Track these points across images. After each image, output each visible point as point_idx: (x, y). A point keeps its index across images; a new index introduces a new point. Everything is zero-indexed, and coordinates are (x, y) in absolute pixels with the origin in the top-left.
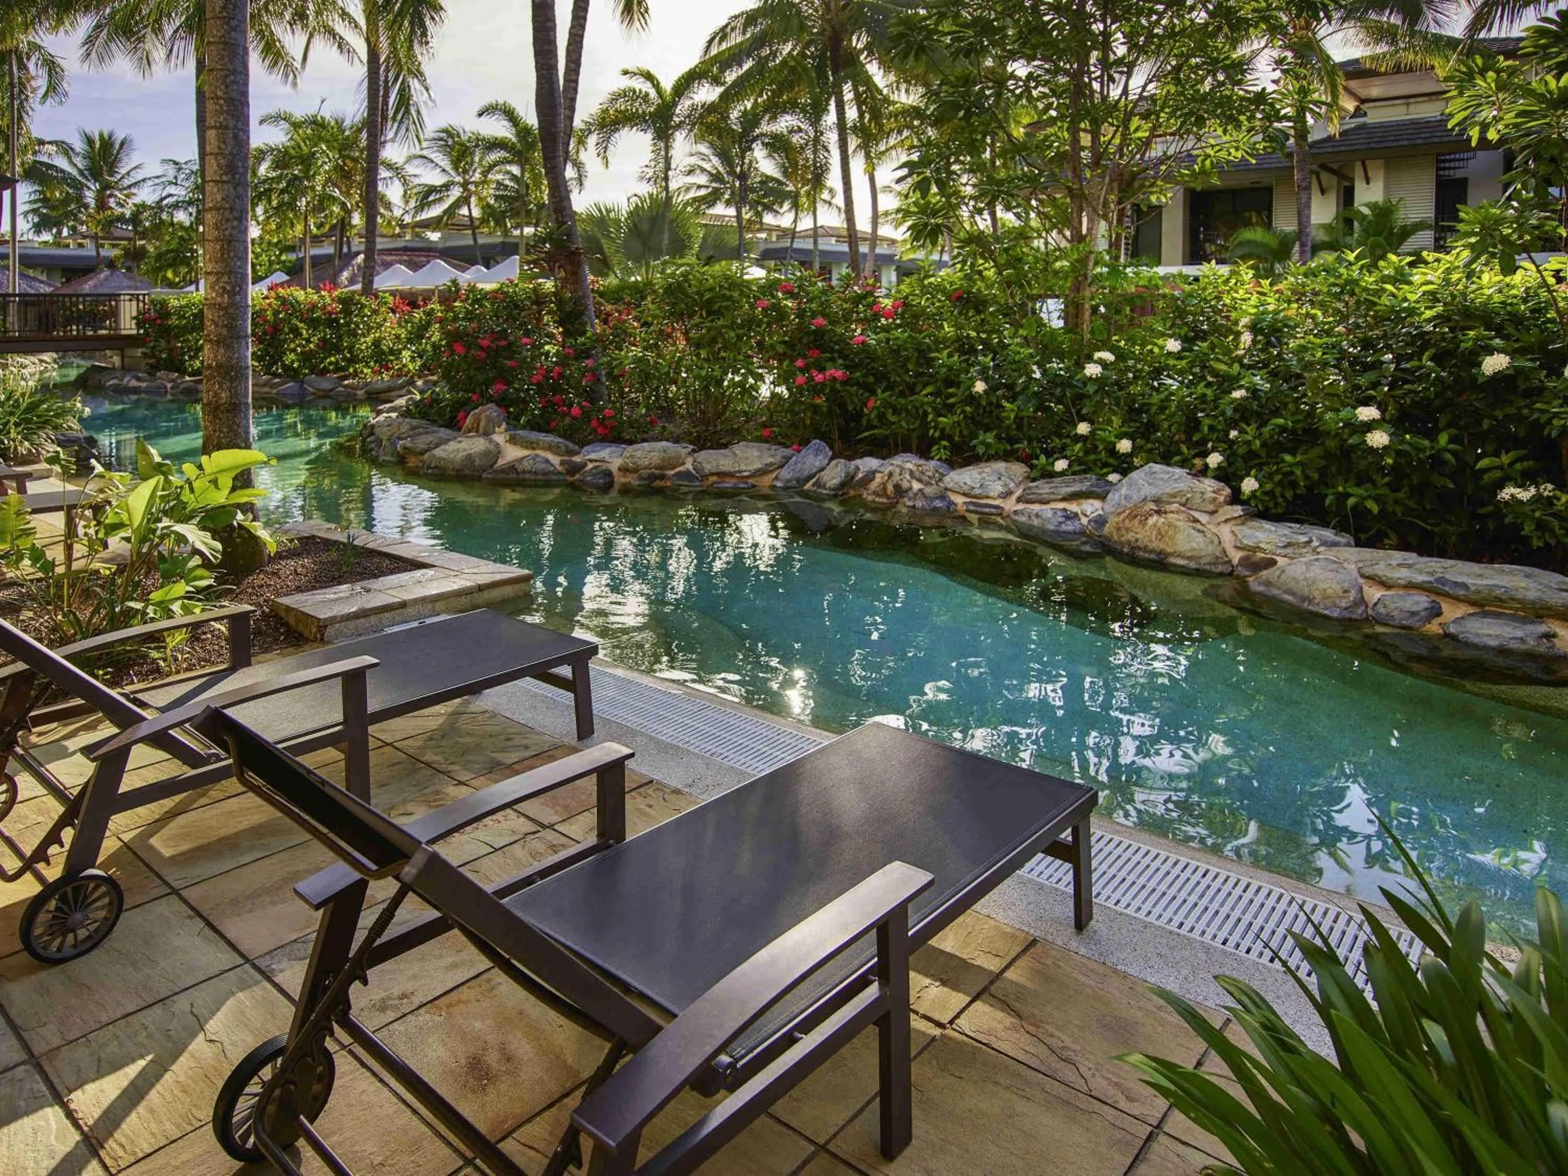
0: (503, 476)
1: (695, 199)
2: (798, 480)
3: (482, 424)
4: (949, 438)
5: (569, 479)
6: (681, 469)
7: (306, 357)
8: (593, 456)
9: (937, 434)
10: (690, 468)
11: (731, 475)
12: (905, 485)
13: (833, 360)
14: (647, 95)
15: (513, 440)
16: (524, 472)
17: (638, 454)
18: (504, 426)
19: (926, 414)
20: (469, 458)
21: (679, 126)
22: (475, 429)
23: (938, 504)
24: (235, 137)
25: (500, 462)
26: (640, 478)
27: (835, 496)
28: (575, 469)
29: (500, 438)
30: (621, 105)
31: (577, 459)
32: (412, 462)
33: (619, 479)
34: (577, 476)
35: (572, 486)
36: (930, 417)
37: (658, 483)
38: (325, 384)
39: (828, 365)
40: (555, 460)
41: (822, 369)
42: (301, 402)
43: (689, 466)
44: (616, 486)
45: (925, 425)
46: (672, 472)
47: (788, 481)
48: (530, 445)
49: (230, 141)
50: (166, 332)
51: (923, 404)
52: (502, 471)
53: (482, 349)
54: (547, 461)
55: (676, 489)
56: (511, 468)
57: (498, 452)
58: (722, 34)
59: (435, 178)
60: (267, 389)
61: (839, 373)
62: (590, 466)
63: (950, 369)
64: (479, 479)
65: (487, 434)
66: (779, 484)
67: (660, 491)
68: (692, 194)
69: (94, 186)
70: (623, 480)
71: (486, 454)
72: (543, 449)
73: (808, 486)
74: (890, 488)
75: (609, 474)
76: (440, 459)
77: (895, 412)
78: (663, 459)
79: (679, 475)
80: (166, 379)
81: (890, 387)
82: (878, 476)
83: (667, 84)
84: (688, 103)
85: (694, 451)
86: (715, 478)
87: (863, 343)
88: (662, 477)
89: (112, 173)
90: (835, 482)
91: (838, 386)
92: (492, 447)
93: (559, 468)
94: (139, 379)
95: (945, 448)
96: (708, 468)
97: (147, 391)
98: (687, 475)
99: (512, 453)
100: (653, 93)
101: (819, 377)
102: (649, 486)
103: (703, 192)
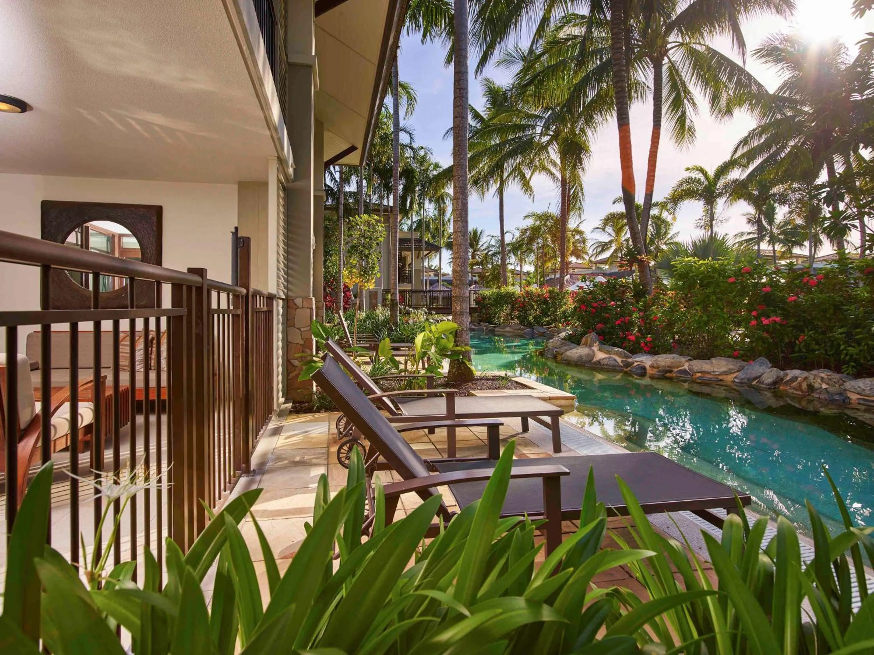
0: (594, 366)
1: (747, 241)
2: (748, 379)
3: (589, 342)
4: (855, 361)
5: (625, 369)
6: (682, 368)
7: (535, 318)
8: (637, 359)
9: (847, 358)
10: (687, 368)
11: (708, 373)
12: (817, 386)
13: (775, 311)
14: (699, 179)
15: (600, 350)
16: (604, 365)
17: (660, 359)
18: (598, 343)
19: (839, 345)
20: (580, 357)
21: (720, 195)
22: (586, 344)
23: (837, 397)
24: (462, 202)
25: (595, 360)
26: (659, 372)
27: (769, 388)
28: (628, 365)
29: (595, 348)
30: (685, 187)
31: (630, 360)
32: (559, 358)
33: (649, 371)
34: (629, 368)
35: (626, 373)
36: (842, 347)
37: (668, 375)
38: (542, 330)
39: (773, 314)
40: (619, 360)
41: (768, 317)
42: (532, 337)
43: (686, 367)
44: (648, 375)
45: (838, 353)
46: (676, 370)
47: (742, 379)
48: (608, 352)
49: (460, 204)
50: (485, 307)
51: (836, 339)
52: (595, 363)
53: (594, 308)
54: (615, 360)
55: (677, 378)
56: (599, 362)
57: (594, 355)
58: (745, 141)
59: (606, 238)
60: (519, 331)
61: (778, 319)
62: (636, 364)
63: (857, 316)
64: (584, 366)
65: (590, 346)
66: (737, 380)
67: (670, 379)
68: (745, 237)
69: (471, 250)
70: (651, 372)
71: (588, 355)
72: (614, 354)
73: (754, 383)
74: (804, 386)
75: (644, 368)
76: (568, 356)
77: (817, 343)
78: (672, 363)
79: (680, 372)
80: (484, 325)
81: (815, 328)
82: (799, 379)
83: (711, 172)
84: (724, 181)
85: (690, 360)
86: (699, 375)
87: (795, 301)
88: (671, 372)
89: (477, 244)
90: (770, 380)
91: (778, 327)
92: (591, 352)
93: (621, 364)
94: (475, 325)
95: (853, 367)
96: (696, 369)
97: (478, 330)
98: (685, 372)
99: (600, 356)
100: (703, 179)
101: (766, 322)
102: (663, 375)
103: (751, 236)
